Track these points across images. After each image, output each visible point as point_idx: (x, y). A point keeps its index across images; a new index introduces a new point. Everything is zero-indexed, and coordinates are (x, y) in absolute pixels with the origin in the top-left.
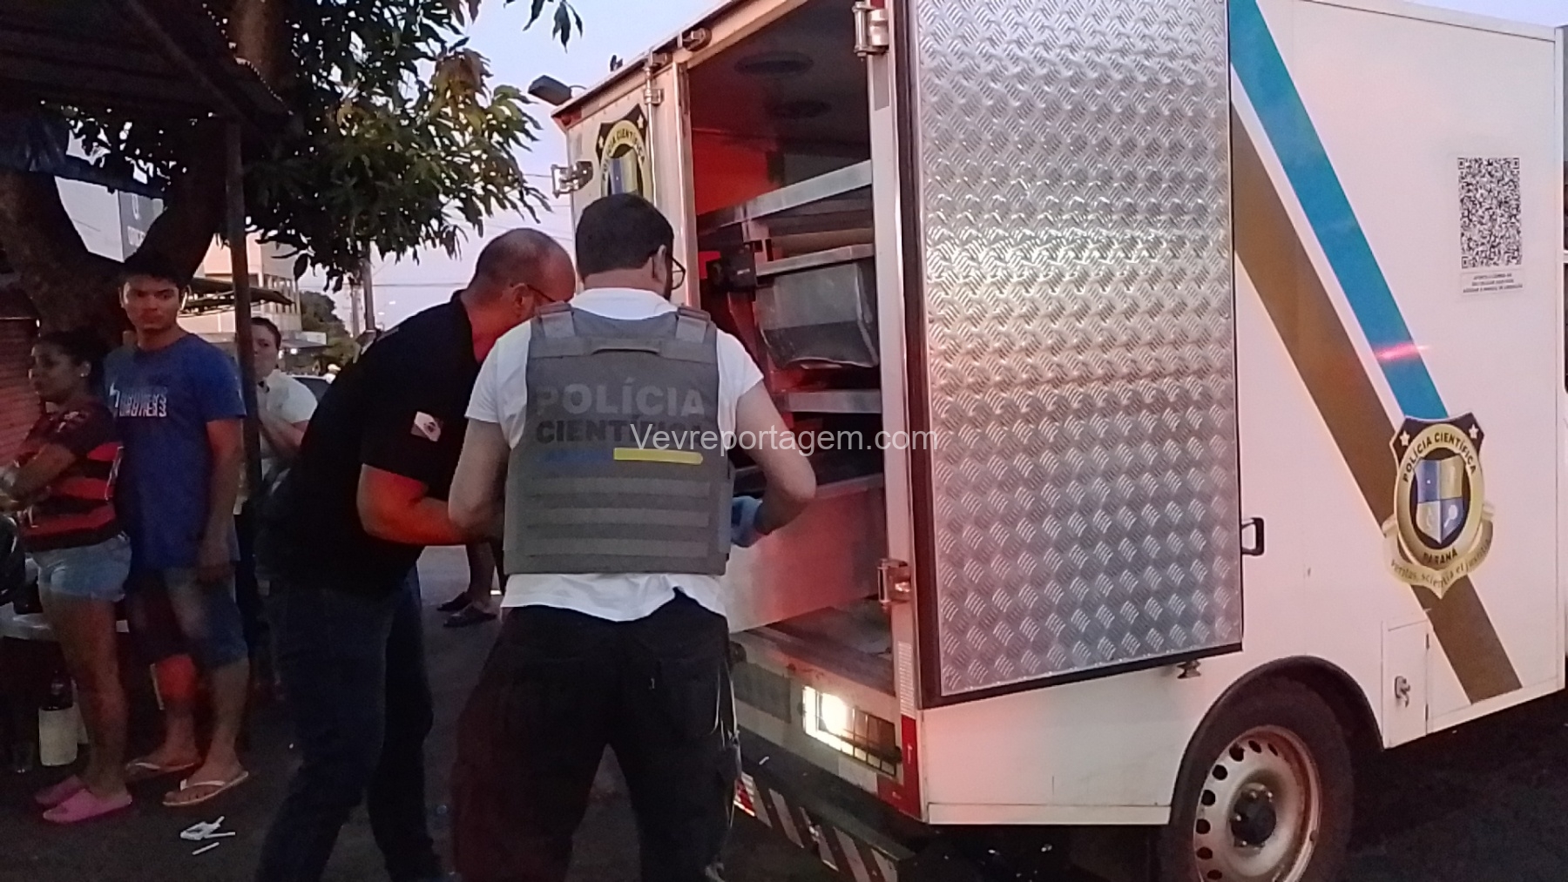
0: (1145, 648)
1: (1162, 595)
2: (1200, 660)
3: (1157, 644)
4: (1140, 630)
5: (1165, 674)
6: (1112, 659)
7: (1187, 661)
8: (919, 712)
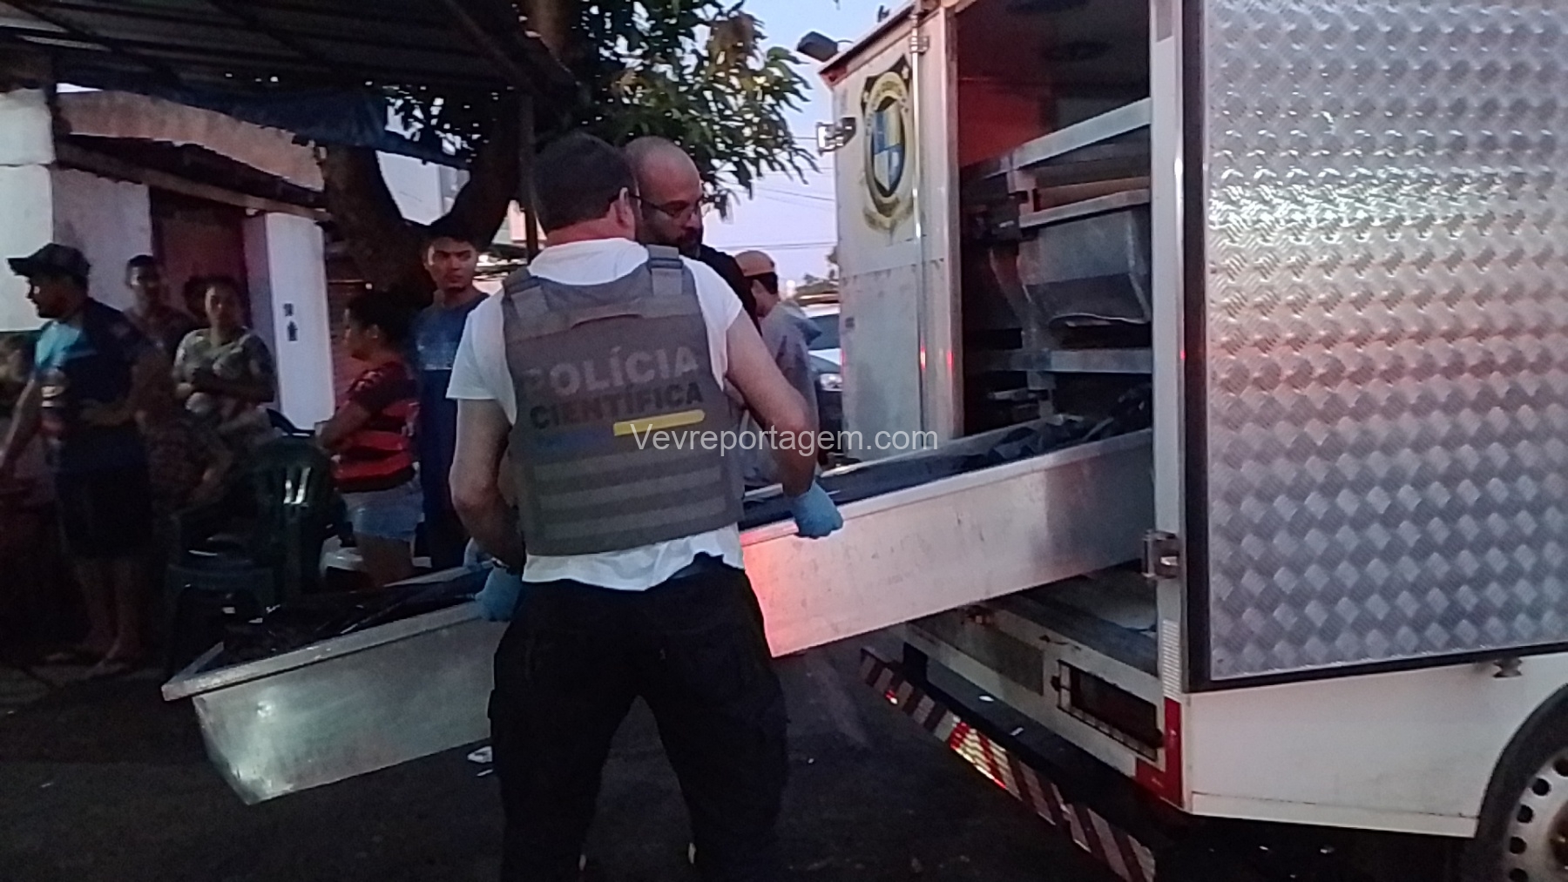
0: (1455, 640)
1: (1479, 581)
2: (1522, 659)
3: (1469, 637)
4: (1449, 620)
5: (1479, 671)
6: (1415, 651)
7: (1507, 659)
8: (1185, 695)
